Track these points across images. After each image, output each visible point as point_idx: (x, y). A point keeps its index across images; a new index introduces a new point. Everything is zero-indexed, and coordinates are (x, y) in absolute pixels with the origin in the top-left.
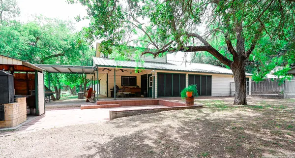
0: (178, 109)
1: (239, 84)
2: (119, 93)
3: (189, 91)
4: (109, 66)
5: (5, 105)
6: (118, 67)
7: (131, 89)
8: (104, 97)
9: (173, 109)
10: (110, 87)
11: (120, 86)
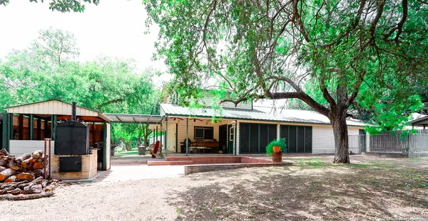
0: (261, 166)
1: (339, 137)
2: (191, 148)
3: (277, 145)
4: (181, 115)
5: (83, 156)
6: (191, 116)
7: (206, 142)
8: (173, 153)
9: (256, 166)
10: (181, 139)
11: (192, 139)
